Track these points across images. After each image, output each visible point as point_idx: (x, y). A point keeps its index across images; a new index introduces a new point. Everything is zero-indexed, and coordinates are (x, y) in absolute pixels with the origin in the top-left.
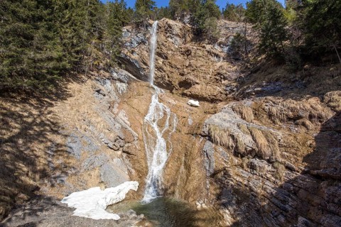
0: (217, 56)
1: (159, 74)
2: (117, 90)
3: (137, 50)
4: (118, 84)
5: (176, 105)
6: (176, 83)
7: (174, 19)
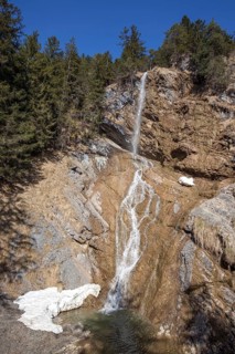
0: (225, 110)
1: (148, 141)
2: (95, 165)
3: (122, 113)
4: (98, 158)
5: (162, 185)
6: (168, 153)
7: (169, 66)
